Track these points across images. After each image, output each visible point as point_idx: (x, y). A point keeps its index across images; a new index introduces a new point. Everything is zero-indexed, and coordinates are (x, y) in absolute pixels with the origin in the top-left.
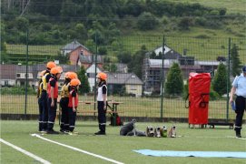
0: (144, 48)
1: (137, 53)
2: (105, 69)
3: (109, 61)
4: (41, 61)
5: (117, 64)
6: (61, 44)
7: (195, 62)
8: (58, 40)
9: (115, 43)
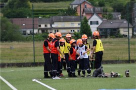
2: (104, 17)
3: (106, 11)
4: (57, 14)
5: (112, 13)
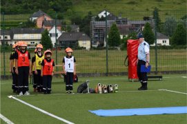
0: (90, 13)
1: (86, 17)
2: (63, 29)
3: (65, 24)
4: (16, 26)
5: (71, 26)
6: (30, 13)
7: (128, 22)
8: (28, 10)
9: (69, 10)
